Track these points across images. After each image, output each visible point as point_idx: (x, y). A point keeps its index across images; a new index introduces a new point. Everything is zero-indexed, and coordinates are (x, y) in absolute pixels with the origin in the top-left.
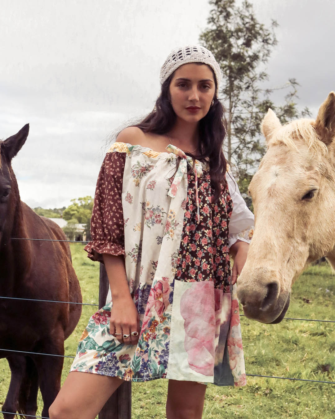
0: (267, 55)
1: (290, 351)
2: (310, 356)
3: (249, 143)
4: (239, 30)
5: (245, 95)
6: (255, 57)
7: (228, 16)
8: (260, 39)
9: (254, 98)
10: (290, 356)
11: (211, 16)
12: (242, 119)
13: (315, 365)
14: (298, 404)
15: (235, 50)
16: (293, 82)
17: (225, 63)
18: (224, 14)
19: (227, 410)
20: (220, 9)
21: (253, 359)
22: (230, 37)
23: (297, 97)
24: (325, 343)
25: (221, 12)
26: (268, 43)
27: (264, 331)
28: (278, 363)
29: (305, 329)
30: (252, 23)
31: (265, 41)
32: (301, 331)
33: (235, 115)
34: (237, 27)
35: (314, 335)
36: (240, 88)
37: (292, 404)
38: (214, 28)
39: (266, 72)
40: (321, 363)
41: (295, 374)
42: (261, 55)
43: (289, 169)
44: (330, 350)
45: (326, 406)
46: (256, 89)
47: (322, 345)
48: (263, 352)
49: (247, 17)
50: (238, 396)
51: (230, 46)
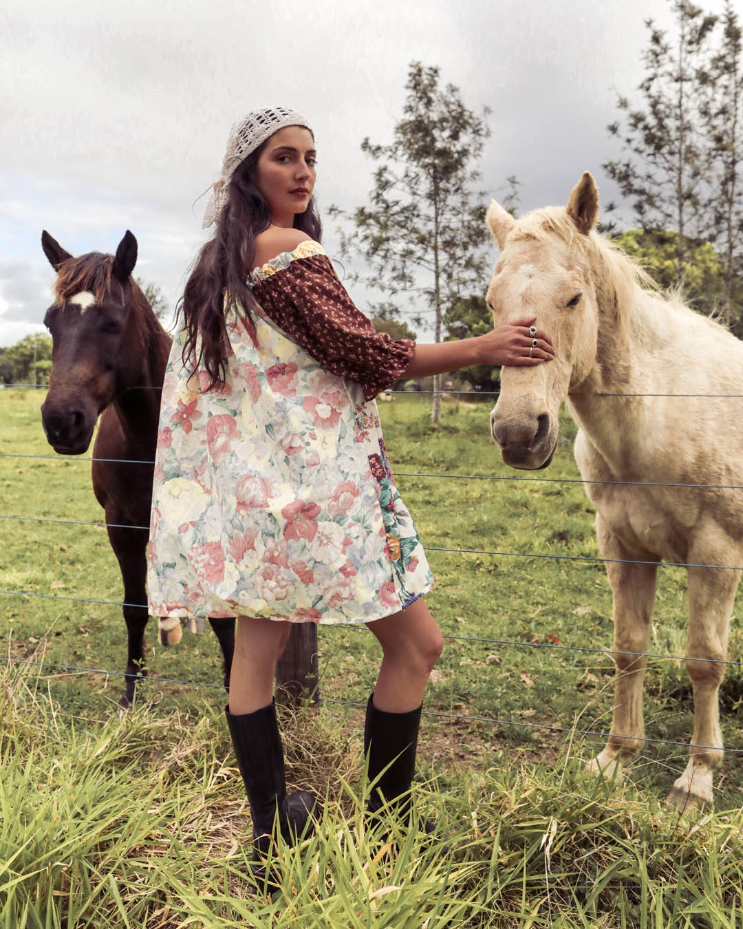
0: (479, 149)
1: (519, 515)
2: (543, 521)
3: (460, 258)
4: (443, 120)
5: (453, 200)
6: (464, 153)
7: (429, 102)
8: (470, 130)
9: (464, 204)
10: (519, 523)
11: (408, 104)
12: (452, 230)
13: (550, 533)
14: (530, 582)
15: (439, 145)
16: (513, 181)
17: (428, 160)
18: (425, 100)
19: (442, 593)
20: (419, 95)
21: (473, 528)
22: (433, 128)
23: (518, 199)
24: (562, 504)
25: (421, 98)
26: (480, 135)
27: (486, 491)
28: (504, 532)
29: (536, 488)
30: (459, 110)
31: (476, 132)
32: (532, 491)
33: (442, 225)
34: (441, 116)
35: (549, 494)
36: (447, 191)
37: (522, 583)
38: (413, 118)
39: (479, 170)
40: (557, 529)
41: (525, 545)
42: (472, 149)
43: (545, 269)
44: (568, 513)
45: (564, 583)
46: (466, 192)
47: (557, 508)
48: (485, 518)
49: (453, 104)
50: (455, 574)
51: (434, 140)
